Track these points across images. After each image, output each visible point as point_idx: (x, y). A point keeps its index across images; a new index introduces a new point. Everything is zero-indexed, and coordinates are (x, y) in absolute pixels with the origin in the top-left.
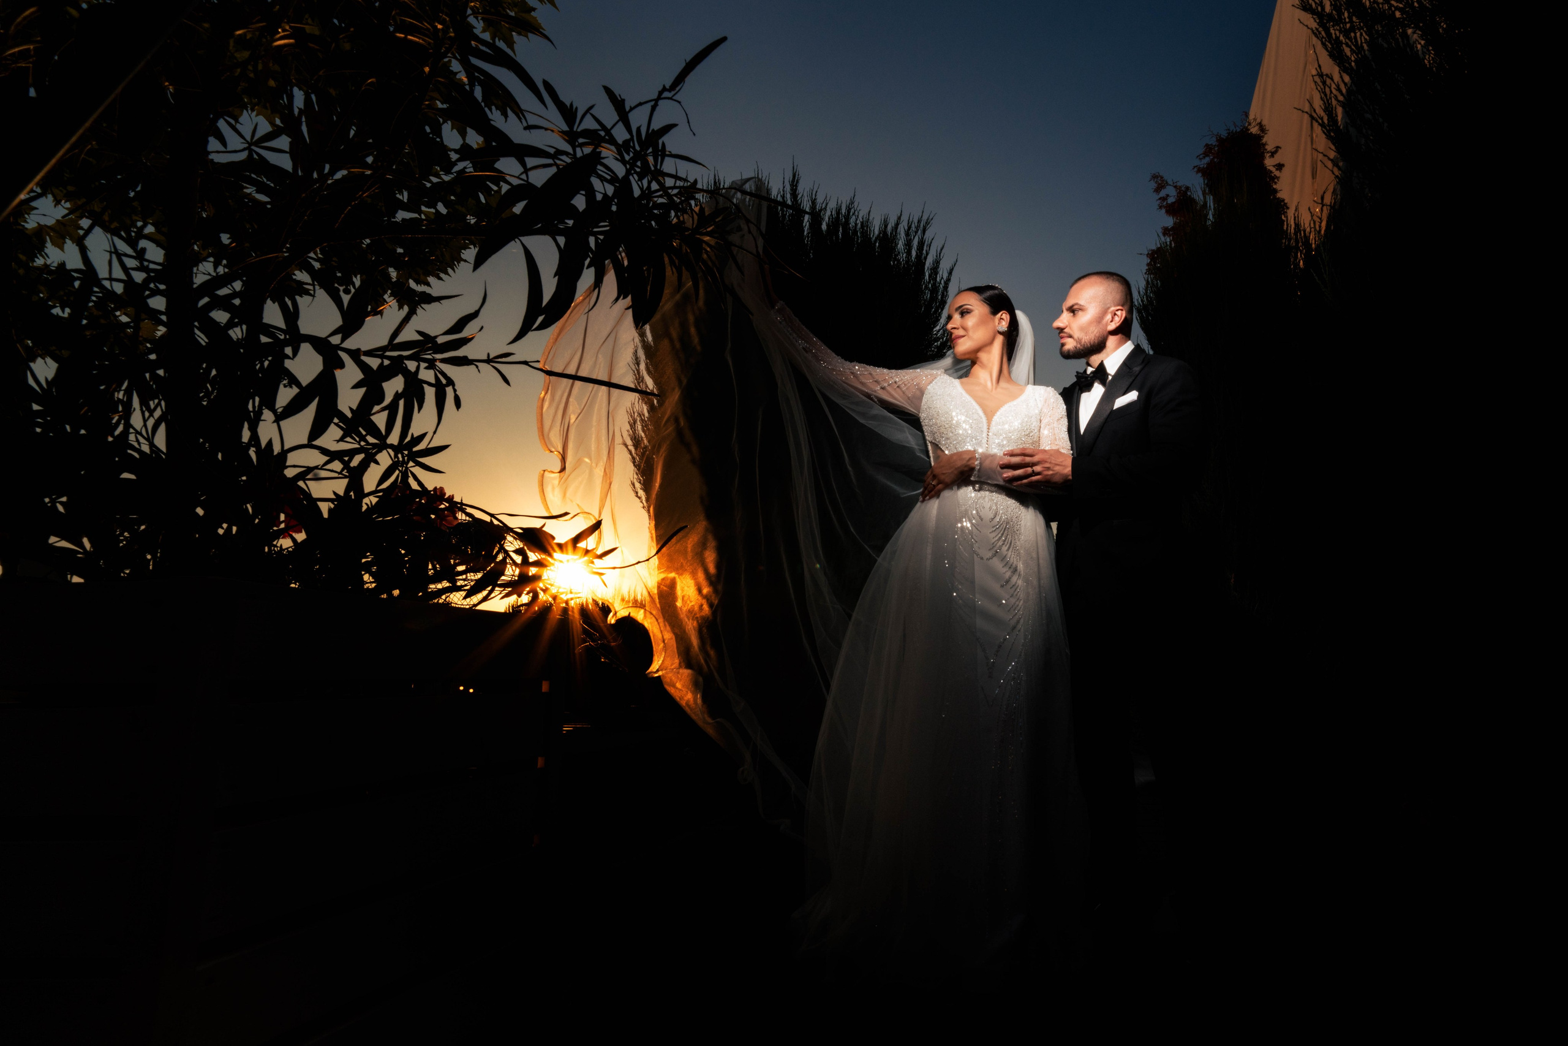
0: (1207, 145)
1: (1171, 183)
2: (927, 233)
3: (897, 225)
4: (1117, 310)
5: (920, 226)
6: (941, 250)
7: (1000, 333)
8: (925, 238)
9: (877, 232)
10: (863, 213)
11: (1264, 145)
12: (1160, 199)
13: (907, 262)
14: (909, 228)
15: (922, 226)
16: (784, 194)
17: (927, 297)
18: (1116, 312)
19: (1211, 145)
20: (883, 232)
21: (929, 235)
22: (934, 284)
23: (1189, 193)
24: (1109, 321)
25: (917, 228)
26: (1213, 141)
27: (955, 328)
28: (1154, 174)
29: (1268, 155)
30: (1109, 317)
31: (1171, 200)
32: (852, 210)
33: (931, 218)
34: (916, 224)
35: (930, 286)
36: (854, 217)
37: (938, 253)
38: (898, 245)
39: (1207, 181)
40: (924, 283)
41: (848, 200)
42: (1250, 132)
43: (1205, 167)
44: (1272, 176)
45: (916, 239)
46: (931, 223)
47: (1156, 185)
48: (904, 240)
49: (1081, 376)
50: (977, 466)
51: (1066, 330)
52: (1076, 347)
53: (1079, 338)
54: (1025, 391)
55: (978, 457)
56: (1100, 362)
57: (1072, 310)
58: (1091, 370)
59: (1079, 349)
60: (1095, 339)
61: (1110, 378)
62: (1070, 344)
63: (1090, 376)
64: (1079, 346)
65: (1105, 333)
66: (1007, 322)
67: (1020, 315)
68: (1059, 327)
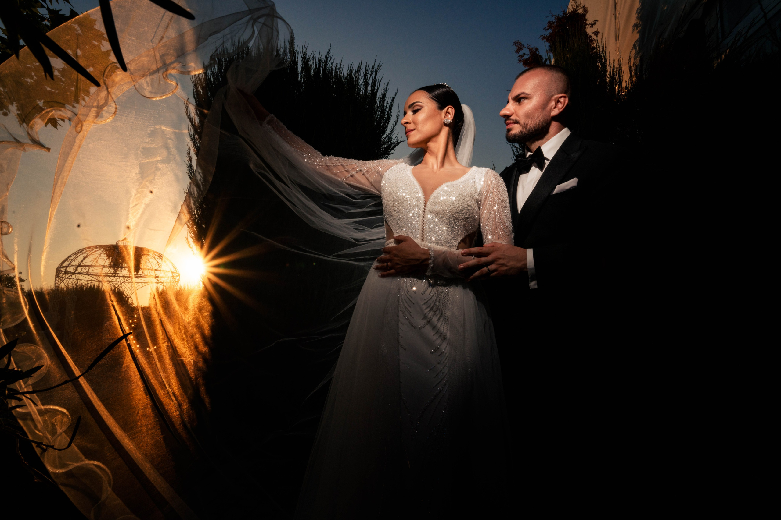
0: (549, 22)
1: (526, 46)
3: (359, 69)
4: (561, 97)
5: (373, 71)
6: (387, 86)
7: (446, 125)
8: (376, 78)
9: (345, 75)
10: (336, 61)
11: (586, 20)
12: (519, 56)
13: (365, 94)
14: (367, 71)
15: (374, 70)
16: (285, 49)
17: (377, 117)
18: (559, 99)
19: (552, 21)
20: (350, 75)
21: (379, 75)
23: (537, 53)
24: (553, 107)
26: (553, 19)
27: (407, 123)
28: (516, 41)
29: (589, 26)
30: (553, 103)
31: (526, 57)
32: (329, 58)
33: (380, 65)
34: (371, 70)
35: (380, 109)
36: (330, 63)
37: (385, 88)
38: (359, 83)
39: (549, 44)
40: (376, 107)
41: (326, 53)
42: (577, 12)
43: (549, 35)
44: (592, 39)
45: (371, 79)
46: (380, 68)
47: (517, 48)
48: (363, 79)
49: (520, 159)
50: (431, 264)
51: (512, 117)
52: (521, 132)
53: (525, 124)
54: (467, 172)
55: (432, 255)
56: (537, 147)
57: (518, 99)
58: (529, 153)
59: (525, 133)
60: (539, 124)
61: (547, 163)
62: (516, 129)
63: (528, 159)
64: (525, 130)
65: (549, 119)
66: (452, 114)
67: (466, 109)
68: (506, 114)
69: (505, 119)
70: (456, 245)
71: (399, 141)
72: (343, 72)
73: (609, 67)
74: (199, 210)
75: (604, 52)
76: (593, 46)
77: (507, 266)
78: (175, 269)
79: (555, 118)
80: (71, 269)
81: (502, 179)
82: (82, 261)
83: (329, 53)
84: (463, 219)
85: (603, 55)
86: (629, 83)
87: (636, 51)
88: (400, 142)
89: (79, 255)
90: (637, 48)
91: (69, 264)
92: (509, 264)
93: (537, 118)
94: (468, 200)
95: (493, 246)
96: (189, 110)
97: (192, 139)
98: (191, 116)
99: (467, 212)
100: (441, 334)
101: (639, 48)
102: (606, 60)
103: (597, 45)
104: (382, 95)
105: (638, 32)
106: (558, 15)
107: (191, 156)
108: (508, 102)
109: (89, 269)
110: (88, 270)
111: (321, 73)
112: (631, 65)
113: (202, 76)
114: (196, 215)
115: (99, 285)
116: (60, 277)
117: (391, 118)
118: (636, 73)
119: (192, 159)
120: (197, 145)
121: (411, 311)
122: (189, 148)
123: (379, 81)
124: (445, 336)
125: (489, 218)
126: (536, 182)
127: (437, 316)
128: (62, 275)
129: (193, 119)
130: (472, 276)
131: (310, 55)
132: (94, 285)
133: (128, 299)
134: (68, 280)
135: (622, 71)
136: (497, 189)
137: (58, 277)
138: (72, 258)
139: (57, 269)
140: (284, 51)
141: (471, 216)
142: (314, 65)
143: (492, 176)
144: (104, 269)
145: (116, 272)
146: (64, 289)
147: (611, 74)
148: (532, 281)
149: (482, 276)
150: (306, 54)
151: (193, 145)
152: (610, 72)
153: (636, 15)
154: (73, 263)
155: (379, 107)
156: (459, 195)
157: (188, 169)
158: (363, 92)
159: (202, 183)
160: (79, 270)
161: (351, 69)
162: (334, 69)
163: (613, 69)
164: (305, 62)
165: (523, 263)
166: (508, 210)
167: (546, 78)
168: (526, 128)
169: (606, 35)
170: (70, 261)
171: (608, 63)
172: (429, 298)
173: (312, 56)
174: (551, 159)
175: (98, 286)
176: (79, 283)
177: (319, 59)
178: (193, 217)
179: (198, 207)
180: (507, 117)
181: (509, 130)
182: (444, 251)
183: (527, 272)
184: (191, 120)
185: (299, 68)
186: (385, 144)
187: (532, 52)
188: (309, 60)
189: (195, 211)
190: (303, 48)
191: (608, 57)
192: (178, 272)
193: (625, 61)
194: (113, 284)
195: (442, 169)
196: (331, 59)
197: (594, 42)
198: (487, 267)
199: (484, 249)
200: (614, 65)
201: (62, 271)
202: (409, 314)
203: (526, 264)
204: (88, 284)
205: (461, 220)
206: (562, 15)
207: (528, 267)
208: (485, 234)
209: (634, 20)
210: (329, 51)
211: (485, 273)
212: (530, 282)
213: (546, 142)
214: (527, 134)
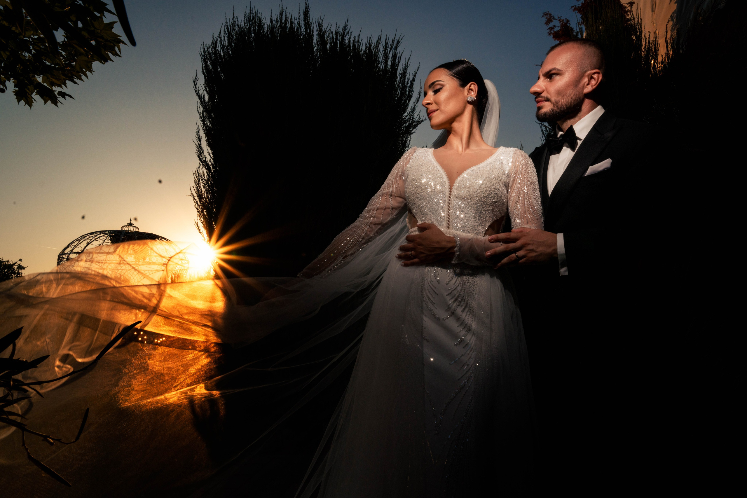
1: (556, 17)
2: (399, 49)
3: (378, 43)
4: (594, 73)
5: (393, 44)
6: (408, 60)
7: (470, 103)
8: (397, 52)
9: (364, 48)
10: (354, 34)
12: (549, 28)
13: (385, 69)
14: (387, 44)
15: (395, 43)
16: (299, 21)
17: (398, 93)
18: (593, 75)
20: (369, 49)
23: (569, 24)
24: (586, 84)
25: (392, 46)
27: (429, 104)
28: (545, 12)
30: (586, 80)
31: (556, 29)
32: (347, 31)
33: (401, 38)
34: (391, 43)
35: (401, 85)
36: (348, 36)
37: (406, 62)
38: (379, 57)
39: (581, 16)
40: (397, 83)
41: (344, 25)
43: (580, 5)
44: (627, 10)
45: (391, 53)
46: (401, 42)
47: (547, 20)
48: (383, 53)
49: (551, 138)
50: (457, 252)
51: (543, 95)
52: (553, 110)
53: (556, 102)
54: (494, 154)
55: (458, 243)
56: (569, 126)
57: (550, 76)
58: (561, 133)
59: (556, 111)
60: (571, 102)
61: (579, 143)
62: (547, 107)
63: (560, 139)
64: (556, 108)
65: (582, 97)
66: (475, 91)
67: (489, 84)
68: (537, 91)
69: (535, 96)
70: (482, 232)
71: (421, 119)
72: (361, 46)
73: (644, 41)
74: (209, 193)
75: (639, 24)
76: (627, 17)
77: (536, 252)
79: (588, 96)
81: (531, 160)
82: (85, 247)
83: (346, 25)
84: (491, 203)
85: (638, 28)
86: (665, 57)
87: (673, 23)
88: (422, 121)
89: (82, 241)
90: (675, 20)
91: (72, 251)
92: (538, 250)
93: (569, 95)
94: (496, 184)
95: (522, 232)
96: (197, 86)
97: (201, 117)
98: (200, 93)
99: (495, 196)
100: (466, 325)
101: (676, 20)
102: (641, 32)
103: (631, 16)
104: (403, 70)
105: (676, 2)
108: (539, 78)
111: (338, 46)
112: (668, 38)
113: (211, 50)
114: (206, 199)
117: (413, 95)
118: (672, 47)
119: (201, 138)
120: (207, 123)
121: (434, 302)
122: (198, 127)
123: (400, 55)
124: (470, 327)
125: (517, 202)
126: (566, 164)
127: (462, 306)
129: (202, 96)
130: (500, 263)
131: (326, 27)
135: (658, 44)
136: (526, 171)
138: (74, 244)
139: (58, 256)
140: (299, 23)
141: (499, 200)
142: (330, 38)
143: (520, 156)
147: (647, 47)
148: (562, 267)
150: (322, 26)
151: (202, 124)
152: (645, 46)
154: (76, 250)
155: (400, 83)
156: (486, 178)
157: (197, 149)
158: (382, 67)
161: (370, 43)
162: (352, 42)
163: (649, 42)
164: (321, 35)
165: (553, 248)
166: (538, 193)
167: (579, 53)
168: (557, 107)
169: (641, 6)
170: (73, 247)
171: (643, 36)
172: (454, 289)
173: (329, 28)
174: (583, 139)
177: (335, 32)
178: (203, 200)
179: (208, 190)
180: (537, 94)
181: (539, 108)
182: (470, 238)
183: (557, 258)
184: (200, 97)
185: (315, 41)
186: (406, 123)
187: (562, 23)
188: (325, 33)
189: (206, 194)
190: (319, 20)
191: (643, 29)
193: (661, 33)
195: (468, 151)
196: (348, 32)
197: (629, 13)
198: (515, 254)
199: (512, 235)
200: (649, 38)
201: (64, 258)
202: (433, 305)
203: (556, 250)
205: (488, 204)
207: (559, 253)
208: (514, 218)
210: (347, 22)
211: (513, 259)
212: (560, 269)
213: (578, 121)
214: (558, 112)
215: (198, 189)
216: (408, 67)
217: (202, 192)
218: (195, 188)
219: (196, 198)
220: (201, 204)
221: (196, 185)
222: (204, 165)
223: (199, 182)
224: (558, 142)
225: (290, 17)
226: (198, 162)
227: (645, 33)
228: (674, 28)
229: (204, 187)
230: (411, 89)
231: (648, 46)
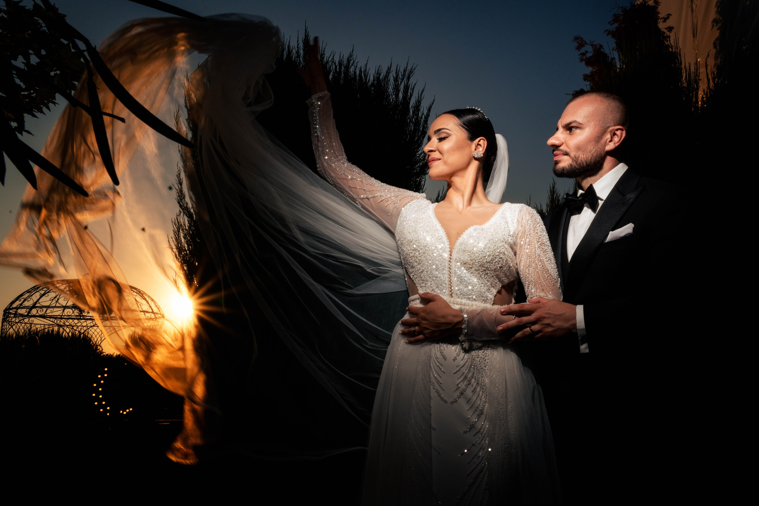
0: (615, 15)
1: (588, 42)
2: (411, 79)
3: (388, 72)
5: (405, 74)
6: (422, 92)
7: (476, 159)
8: (409, 83)
9: (371, 80)
10: (361, 64)
11: (658, 13)
12: (581, 54)
13: (396, 102)
14: (397, 75)
16: (298, 50)
17: (411, 128)
18: (616, 132)
19: (618, 14)
20: (377, 79)
21: (412, 81)
22: (417, 119)
23: (602, 50)
25: (403, 76)
26: (619, 12)
27: (431, 151)
28: (576, 37)
29: (662, 20)
31: (589, 55)
32: (352, 62)
33: (414, 68)
34: (403, 73)
35: (414, 120)
36: (353, 67)
37: (420, 95)
38: (389, 90)
39: (615, 41)
40: (409, 117)
41: (348, 55)
42: (647, 4)
43: (614, 30)
44: (665, 35)
45: (403, 84)
46: (414, 72)
47: (578, 44)
48: (393, 85)
49: (571, 198)
50: (465, 330)
51: (561, 148)
52: (571, 165)
53: (575, 156)
55: (466, 319)
56: (589, 185)
57: (569, 128)
58: (580, 192)
59: (575, 167)
60: (591, 159)
61: (601, 203)
62: (565, 162)
63: (580, 198)
64: (575, 165)
65: (603, 153)
66: (484, 148)
67: (500, 139)
68: (555, 144)
72: (368, 77)
73: (685, 71)
76: (667, 43)
77: (552, 326)
78: (158, 309)
80: (23, 311)
82: (38, 300)
83: (351, 56)
85: (678, 57)
86: (707, 91)
87: (716, 50)
89: (34, 292)
90: (718, 47)
91: (21, 304)
92: (555, 325)
95: (539, 302)
103: (669, 44)
104: (416, 104)
105: (718, 29)
106: (625, 7)
107: (181, 178)
108: (557, 129)
109: (47, 310)
110: (46, 312)
111: (342, 78)
114: (186, 251)
115: (59, 329)
116: (8, 321)
119: (182, 182)
122: (179, 169)
123: (413, 86)
124: (482, 410)
125: (529, 266)
126: (587, 227)
128: (11, 318)
130: (514, 338)
131: (328, 56)
132: (53, 330)
133: (97, 347)
134: (19, 324)
135: (699, 76)
137: (6, 321)
138: (25, 297)
139: (4, 311)
140: (298, 52)
142: (333, 67)
144: (67, 310)
145: (81, 313)
146: (12, 335)
148: (582, 344)
149: (524, 337)
150: (324, 54)
152: (686, 76)
153: (716, 9)
154: (26, 304)
155: (413, 117)
157: (177, 194)
158: (393, 99)
159: (194, 211)
160: (34, 312)
161: (379, 74)
162: (358, 73)
163: (689, 75)
165: (571, 322)
167: (602, 107)
168: (576, 162)
169: (680, 33)
170: (22, 300)
171: (683, 66)
172: (462, 365)
173: (331, 58)
174: (604, 199)
175: (58, 332)
176: (33, 328)
177: (339, 62)
178: (183, 253)
179: (190, 242)
180: (556, 147)
181: (557, 163)
183: (576, 333)
186: (420, 162)
187: (595, 49)
188: (327, 62)
189: (186, 246)
191: (683, 59)
192: (162, 313)
194: (77, 330)
195: (469, 208)
198: (530, 327)
199: (526, 307)
200: (690, 69)
201: (11, 314)
202: (440, 385)
203: (575, 325)
204: (44, 329)
206: (630, 7)
207: (578, 328)
209: (713, 14)
210: (352, 52)
211: (528, 334)
212: (580, 345)
213: (600, 178)
214: (577, 168)
215: (178, 240)
216: (421, 100)
217: (182, 244)
218: (174, 239)
219: (175, 250)
220: (181, 257)
221: (175, 236)
222: (185, 212)
223: (179, 231)
224: (578, 202)
225: (288, 43)
226: (177, 209)
227: (685, 64)
228: (717, 55)
229: (184, 238)
230: (425, 125)
231: (688, 78)
